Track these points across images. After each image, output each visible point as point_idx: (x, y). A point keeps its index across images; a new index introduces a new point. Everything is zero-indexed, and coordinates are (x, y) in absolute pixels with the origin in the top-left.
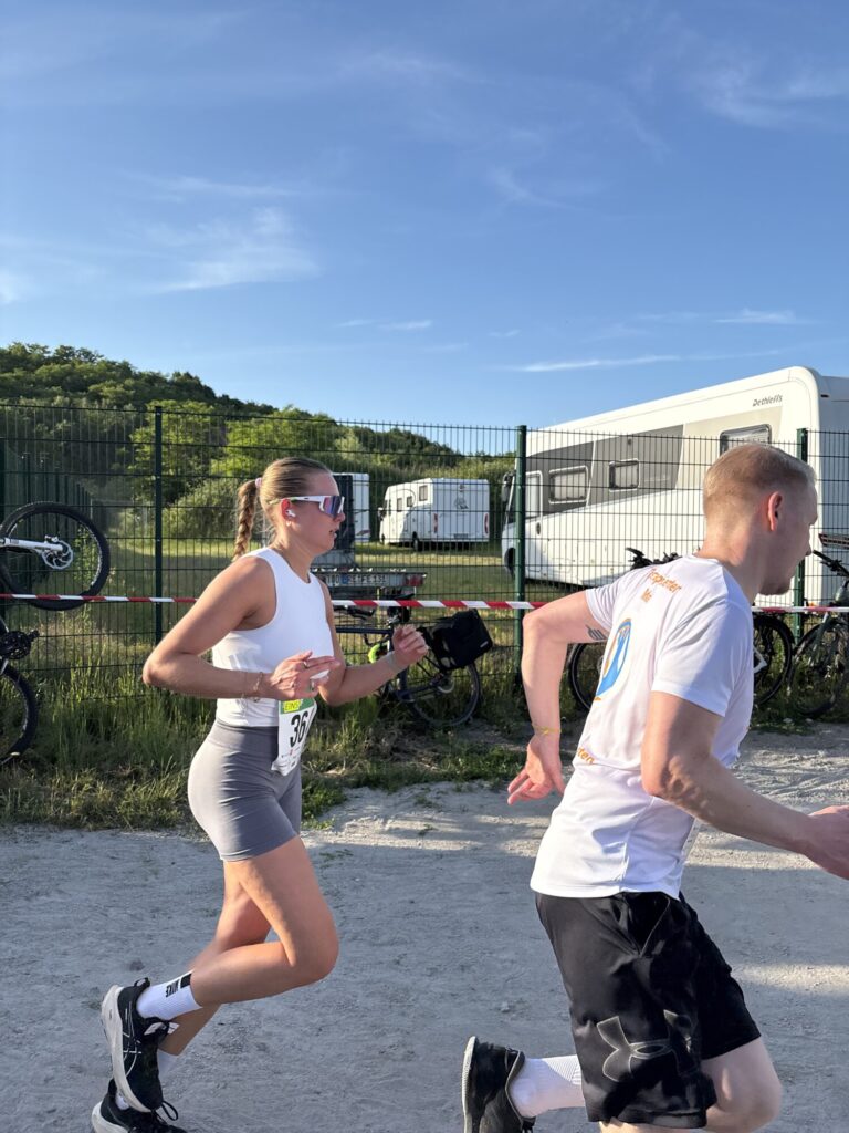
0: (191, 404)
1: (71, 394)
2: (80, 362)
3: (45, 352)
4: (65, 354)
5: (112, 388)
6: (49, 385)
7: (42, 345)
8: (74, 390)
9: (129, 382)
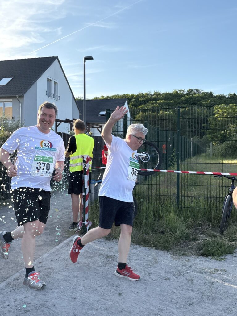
1: (192, 106)
2: (195, 94)
3: (184, 92)
4: (190, 91)
5: (206, 102)
6: (184, 103)
7: (183, 90)
9: (212, 99)
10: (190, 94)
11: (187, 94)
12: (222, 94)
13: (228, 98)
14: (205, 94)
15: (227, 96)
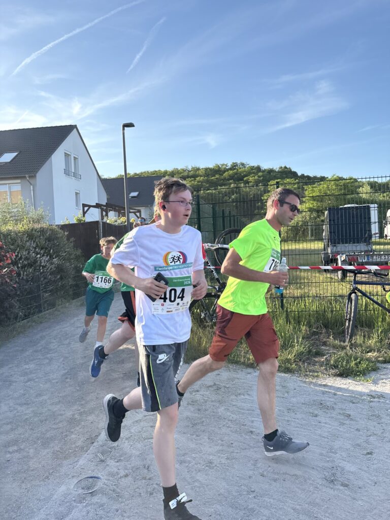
0: (288, 180)
1: (237, 182)
2: (240, 168)
3: (227, 166)
4: (234, 166)
5: (253, 178)
6: (229, 180)
7: (226, 164)
8: (238, 181)
9: (260, 174)
10: (235, 169)
11: (230, 169)
12: (272, 168)
13: (279, 172)
14: (252, 168)
15: (277, 170)
